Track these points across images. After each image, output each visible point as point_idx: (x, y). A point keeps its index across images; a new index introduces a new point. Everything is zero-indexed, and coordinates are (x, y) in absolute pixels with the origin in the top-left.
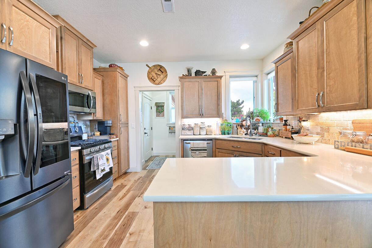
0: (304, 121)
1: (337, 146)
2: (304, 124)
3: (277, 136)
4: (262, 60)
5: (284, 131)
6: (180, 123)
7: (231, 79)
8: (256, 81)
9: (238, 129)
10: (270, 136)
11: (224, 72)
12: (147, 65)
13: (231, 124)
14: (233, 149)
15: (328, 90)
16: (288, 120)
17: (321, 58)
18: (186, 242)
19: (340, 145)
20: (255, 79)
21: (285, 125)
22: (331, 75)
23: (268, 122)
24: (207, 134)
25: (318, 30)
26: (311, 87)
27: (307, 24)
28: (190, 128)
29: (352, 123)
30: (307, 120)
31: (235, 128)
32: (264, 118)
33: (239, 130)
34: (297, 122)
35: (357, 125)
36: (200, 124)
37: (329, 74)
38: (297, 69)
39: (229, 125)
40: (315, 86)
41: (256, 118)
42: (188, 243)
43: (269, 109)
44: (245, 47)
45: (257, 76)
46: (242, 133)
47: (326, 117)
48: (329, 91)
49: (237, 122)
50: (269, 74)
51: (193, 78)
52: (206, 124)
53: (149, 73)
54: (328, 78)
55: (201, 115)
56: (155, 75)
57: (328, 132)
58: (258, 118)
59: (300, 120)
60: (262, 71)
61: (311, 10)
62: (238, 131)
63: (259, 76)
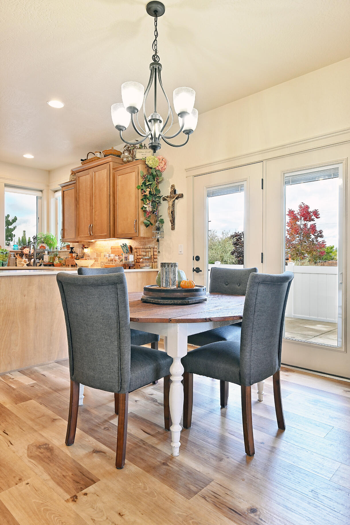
0: (85, 248)
2: (86, 250)
3: (64, 265)
4: (49, 172)
5: (70, 259)
8: (41, 197)
9: (16, 258)
10: (57, 266)
13: (8, 252)
15: (95, 223)
16: (74, 248)
17: (92, 198)
18: (12, 298)
20: (39, 194)
21: (72, 252)
23: (55, 250)
25: (90, 176)
26: (87, 219)
27: (86, 166)
29: (111, 248)
30: (88, 247)
31: (13, 257)
32: (50, 245)
33: (19, 259)
34: (81, 249)
37: (96, 212)
38: (78, 201)
39: (5, 253)
40: (89, 219)
41: (41, 245)
42: (13, 299)
43: (56, 234)
44: (29, 156)
45: (41, 191)
46: (23, 263)
47: (99, 244)
49: (14, 249)
50: (56, 191)
54: (95, 215)
58: (44, 245)
59: (84, 247)
60: (48, 186)
61: (88, 154)
62: (17, 261)
63: (44, 192)
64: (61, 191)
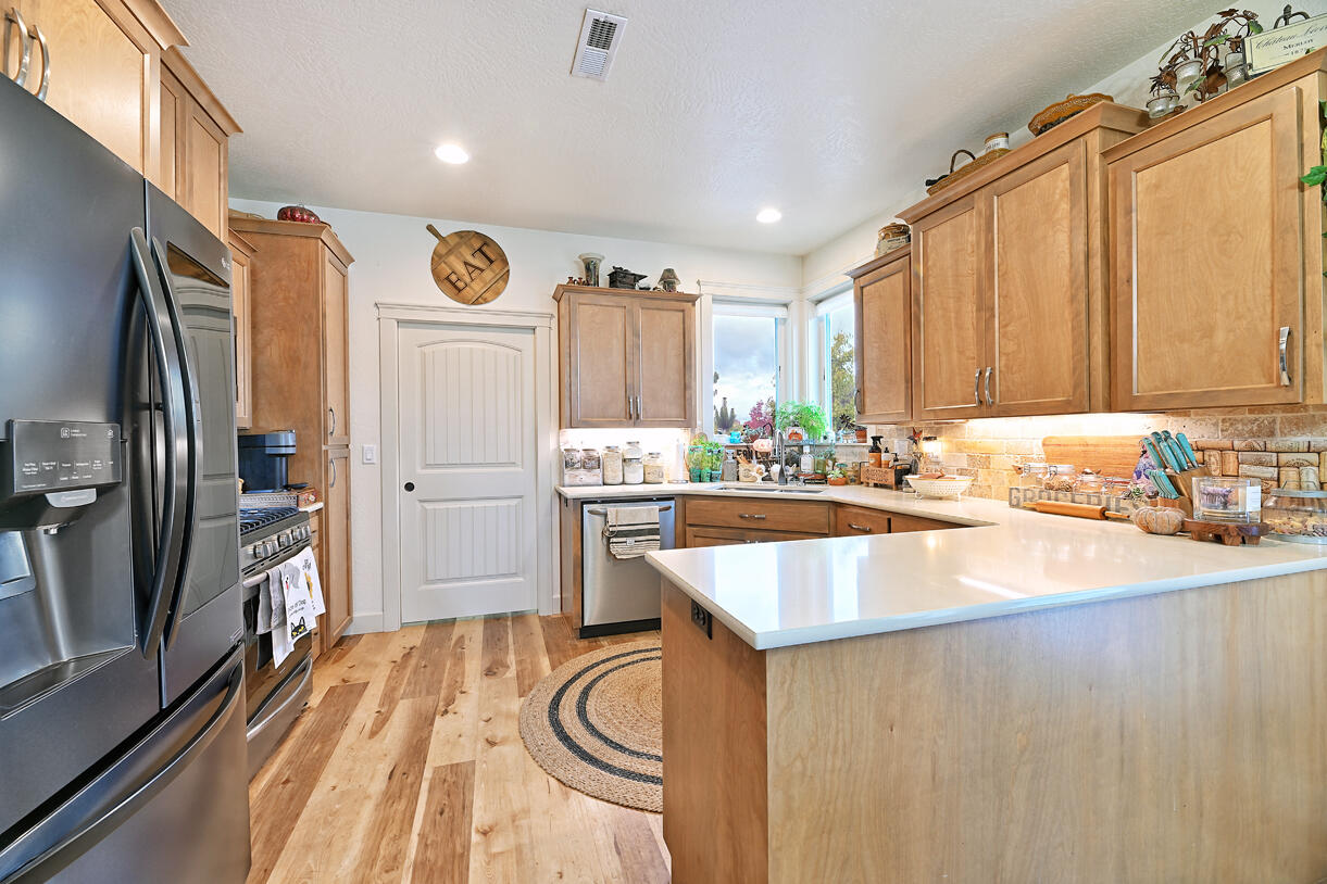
0: (927, 439)
1: (1014, 502)
2: (927, 447)
3: (853, 481)
4: (803, 260)
5: (872, 468)
6: (553, 445)
7: (717, 307)
8: (785, 320)
9: (738, 463)
10: (834, 484)
11: (698, 282)
12: (430, 228)
13: (722, 449)
14: (745, 524)
15: (1003, 363)
16: (882, 437)
17: (985, 283)
19: (1022, 500)
20: (780, 312)
21: (875, 449)
22: (1010, 328)
23: (822, 441)
24: (644, 482)
25: (980, 213)
26: (961, 353)
27: (951, 193)
28: (592, 462)
29: (1044, 445)
30: (935, 438)
31: (730, 460)
32: (809, 429)
33: (744, 466)
34: (907, 443)
35: (1056, 451)
36: (623, 447)
37: (1006, 326)
38: (922, 303)
39: (715, 450)
40: (972, 351)
41: (791, 430)
43: (821, 402)
44: (769, 216)
45: (786, 305)
46: (754, 474)
47: (984, 431)
48: (1006, 366)
49: (732, 441)
50: (820, 301)
51: (602, 292)
52: (645, 448)
53: (437, 259)
54: (1003, 335)
55: (632, 418)
56: (461, 269)
57: (988, 468)
58: (796, 429)
59: (915, 437)
60: (801, 292)
61: (955, 155)
62: (741, 469)
63: (793, 306)
64: (852, 291)
